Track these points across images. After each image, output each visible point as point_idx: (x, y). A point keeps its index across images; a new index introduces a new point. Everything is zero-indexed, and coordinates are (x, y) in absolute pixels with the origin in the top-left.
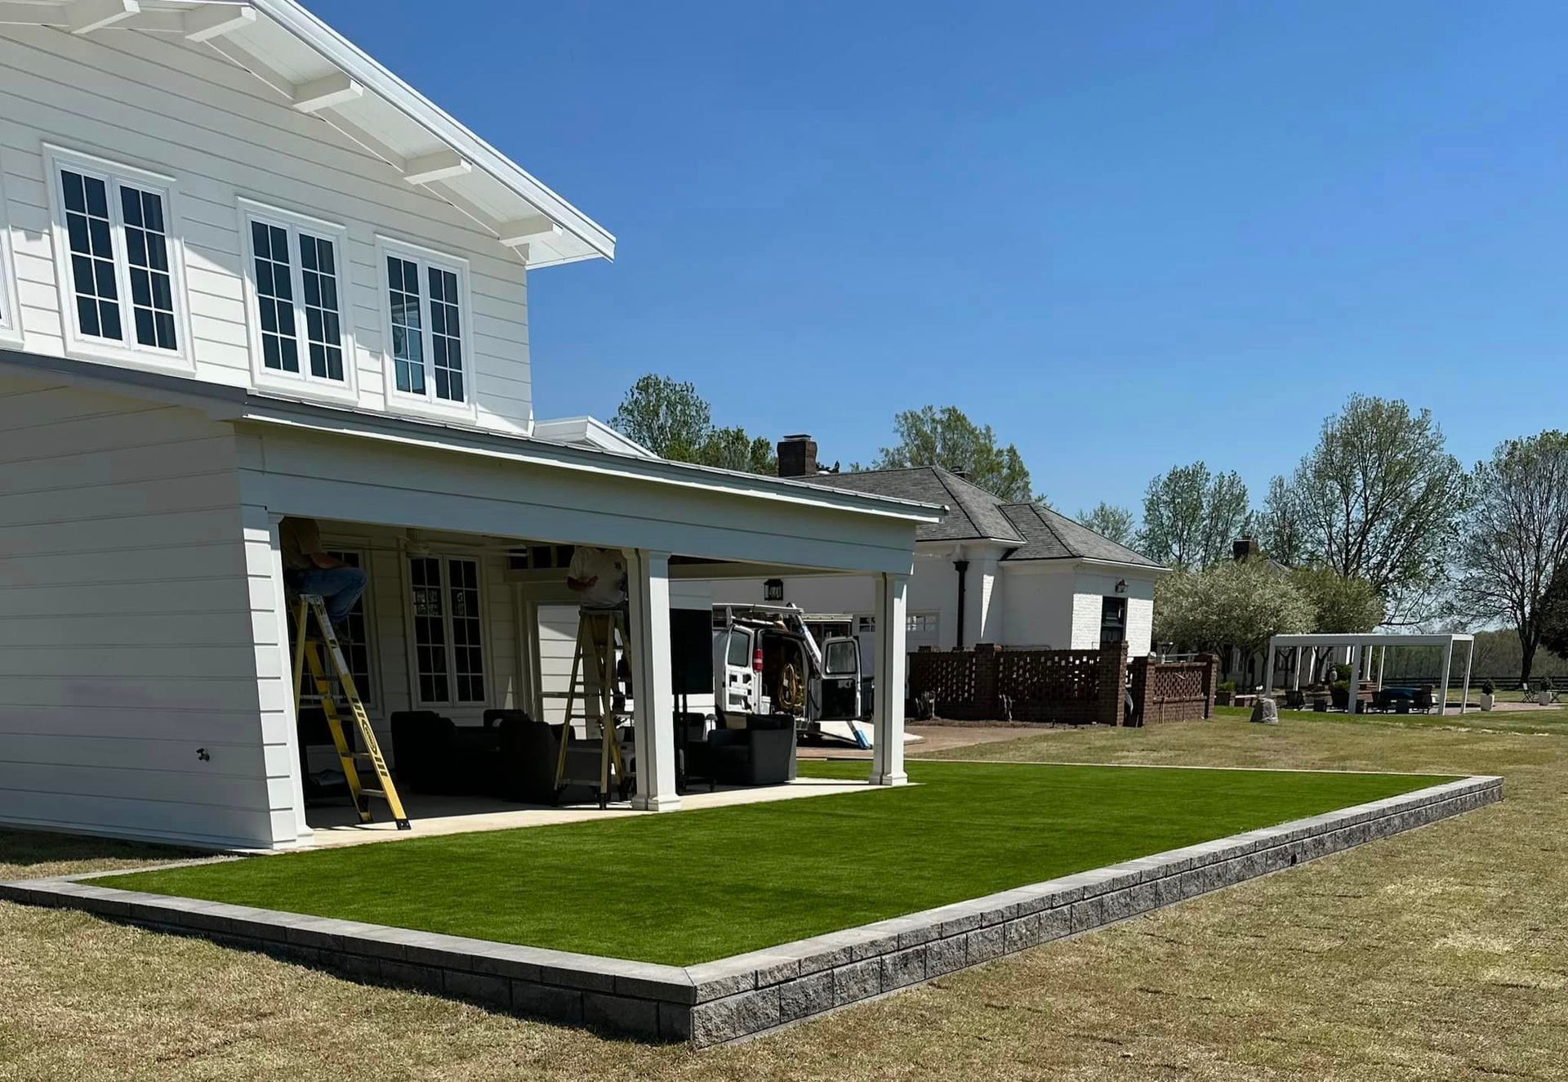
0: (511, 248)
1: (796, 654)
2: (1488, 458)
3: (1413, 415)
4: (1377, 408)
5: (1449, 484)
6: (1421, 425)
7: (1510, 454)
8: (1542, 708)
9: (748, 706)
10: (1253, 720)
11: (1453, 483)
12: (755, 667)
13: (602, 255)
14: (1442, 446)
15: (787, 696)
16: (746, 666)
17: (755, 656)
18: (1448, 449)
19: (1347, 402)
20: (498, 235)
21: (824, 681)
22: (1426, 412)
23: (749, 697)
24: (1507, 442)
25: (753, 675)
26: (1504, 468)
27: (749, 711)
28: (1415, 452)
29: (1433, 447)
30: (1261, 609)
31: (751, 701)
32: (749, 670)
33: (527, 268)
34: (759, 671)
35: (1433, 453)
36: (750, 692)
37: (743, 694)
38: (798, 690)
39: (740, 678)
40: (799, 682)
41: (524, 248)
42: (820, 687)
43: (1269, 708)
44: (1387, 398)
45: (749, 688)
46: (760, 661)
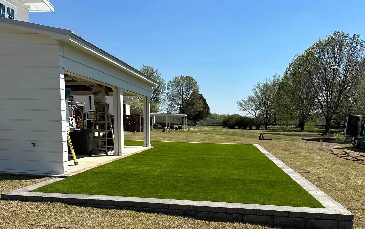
0: (26, 5)
1: (80, 114)
2: (172, 80)
3: (155, 70)
4: (148, 68)
5: (163, 84)
6: (156, 72)
7: (175, 79)
8: (194, 129)
9: (72, 126)
10: (163, 131)
11: (164, 84)
12: (74, 117)
13: (51, 11)
14: (161, 77)
15: (78, 124)
16: (72, 116)
17: (73, 114)
18: (162, 77)
19: (142, 66)
20: (23, 1)
21: (87, 120)
22: (157, 70)
23: (73, 124)
24: (175, 77)
25: (73, 119)
26: (175, 82)
27: (73, 127)
28: (155, 78)
29: (159, 77)
30: (137, 108)
31: (73, 125)
32: (72, 118)
33: (29, 11)
34: (75, 118)
35: (159, 78)
36: (73, 123)
37: (71, 123)
38: (81, 123)
39: (71, 120)
40: (81, 121)
41: (29, 6)
42: (86, 122)
43: (166, 129)
44: (150, 66)
45: (73, 122)
46: (75, 115)
